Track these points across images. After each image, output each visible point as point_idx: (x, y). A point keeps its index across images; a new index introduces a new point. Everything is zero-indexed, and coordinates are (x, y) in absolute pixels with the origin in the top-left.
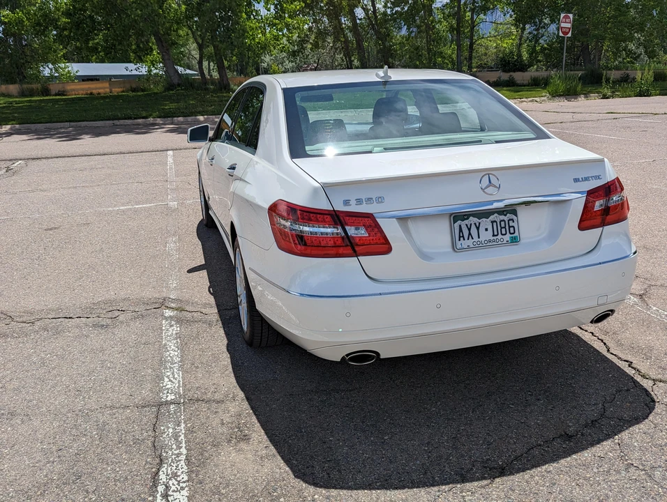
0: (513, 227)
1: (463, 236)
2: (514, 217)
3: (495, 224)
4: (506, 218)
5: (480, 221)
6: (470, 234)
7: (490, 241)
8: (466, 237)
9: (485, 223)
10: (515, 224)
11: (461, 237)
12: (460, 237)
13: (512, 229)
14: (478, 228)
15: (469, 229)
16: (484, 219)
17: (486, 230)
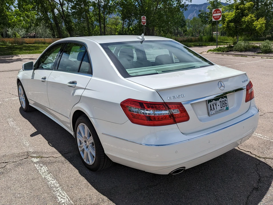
0: (226, 103)
1: (212, 109)
2: (226, 99)
3: (221, 103)
4: (224, 100)
5: (216, 102)
6: (214, 108)
7: (220, 110)
9: (218, 102)
12: (211, 110)
14: (216, 105)
15: (213, 106)
16: (217, 101)
17: (219, 105)
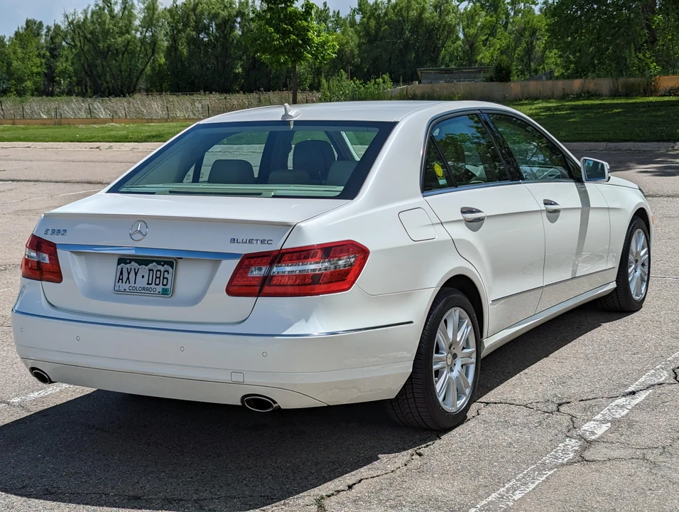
0: (167, 278)
2: (170, 270)
3: (151, 273)
4: (162, 269)
5: (139, 267)
6: (128, 278)
7: (144, 289)
8: (124, 280)
9: (144, 270)
10: (170, 277)
11: (121, 279)
12: (119, 279)
13: (165, 280)
14: (136, 274)
15: (129, 274)
16: (144, 266)
17: (143, 277)
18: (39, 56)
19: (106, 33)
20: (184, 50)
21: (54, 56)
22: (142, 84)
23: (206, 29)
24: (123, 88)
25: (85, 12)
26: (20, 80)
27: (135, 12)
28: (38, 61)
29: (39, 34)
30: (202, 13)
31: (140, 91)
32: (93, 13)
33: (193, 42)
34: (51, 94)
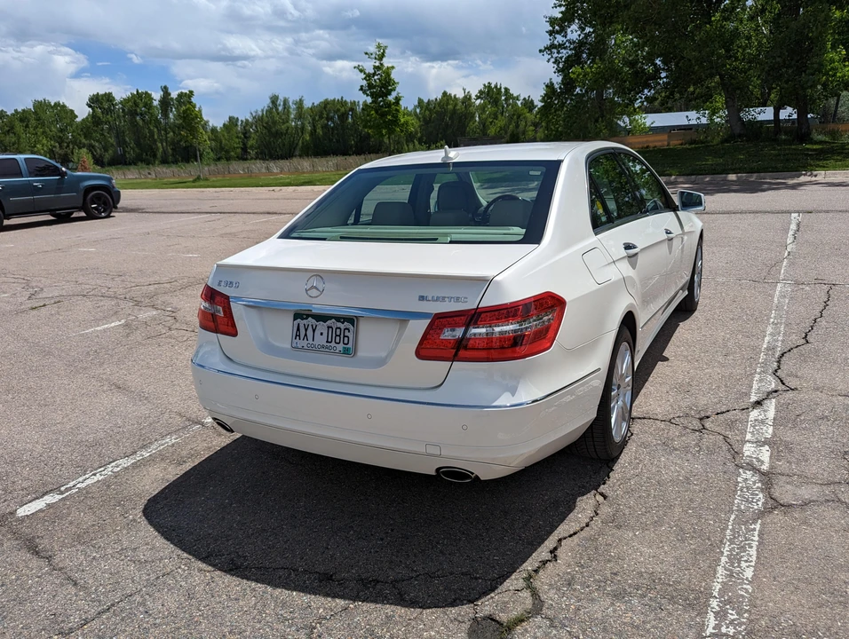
0: (348, 337)
1: (299, 335)
2: (351, 327)
3: (330, 329)
4: (342, 326)
5: (317, 324)
6: (306, 335)
7: (323, 347)
8: (302, 337)
9: (322, 327)
10: (351, 335)
11: (297, 336)
13: (346, 339)
14: (314, 331)
15: (306, 330)
16: (321, 323)
17: (322, 334)
18: (237, 137)
19: (275, 123)
20: (320, 131)
21: (245, 137)
22: (297, 153)
23: (331, 119)
24: (288, 155)
25: (263, 111)
26: (227, 152)
27: (291, 110)
28: (237, 140)
29: (237, 125)
30: (330, 111)
31: (295, 156)
32: (267, 111)
33: (325, 127)
34: (246, 159)
